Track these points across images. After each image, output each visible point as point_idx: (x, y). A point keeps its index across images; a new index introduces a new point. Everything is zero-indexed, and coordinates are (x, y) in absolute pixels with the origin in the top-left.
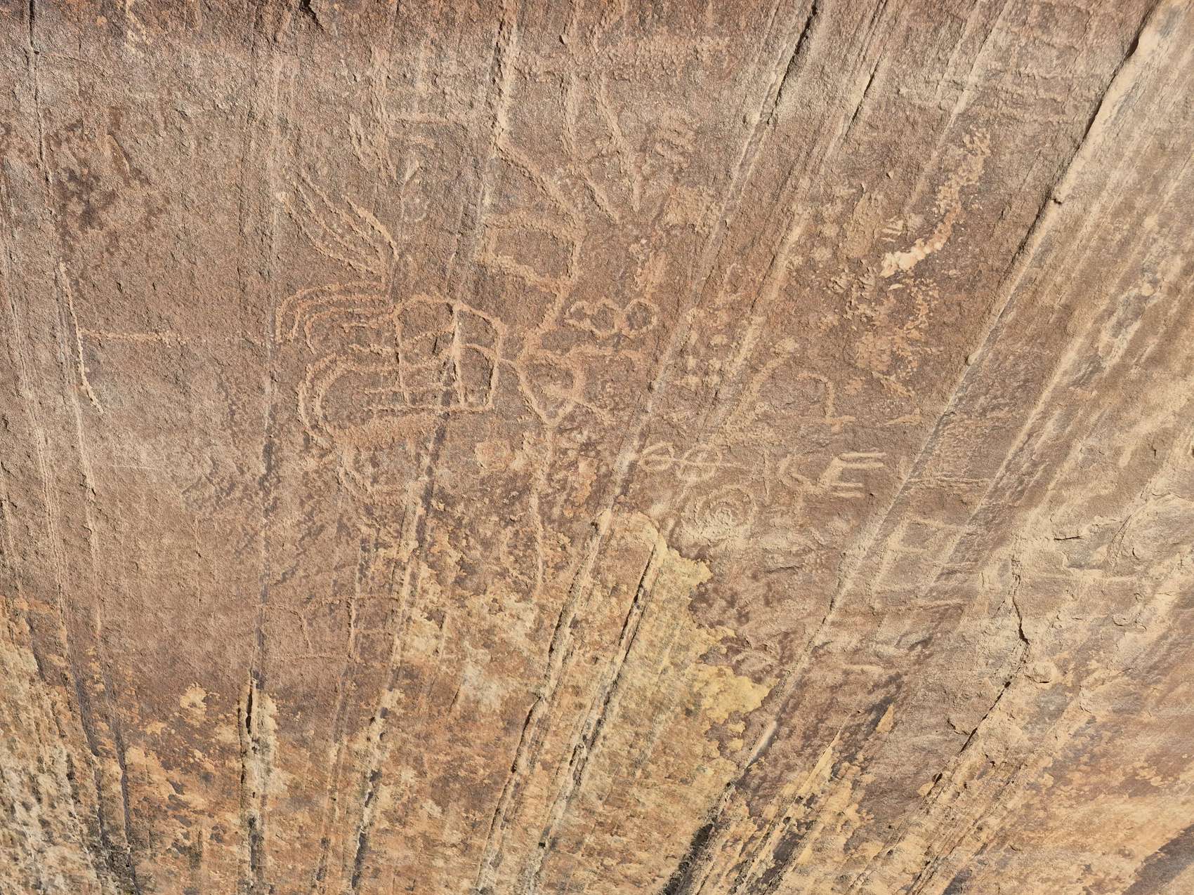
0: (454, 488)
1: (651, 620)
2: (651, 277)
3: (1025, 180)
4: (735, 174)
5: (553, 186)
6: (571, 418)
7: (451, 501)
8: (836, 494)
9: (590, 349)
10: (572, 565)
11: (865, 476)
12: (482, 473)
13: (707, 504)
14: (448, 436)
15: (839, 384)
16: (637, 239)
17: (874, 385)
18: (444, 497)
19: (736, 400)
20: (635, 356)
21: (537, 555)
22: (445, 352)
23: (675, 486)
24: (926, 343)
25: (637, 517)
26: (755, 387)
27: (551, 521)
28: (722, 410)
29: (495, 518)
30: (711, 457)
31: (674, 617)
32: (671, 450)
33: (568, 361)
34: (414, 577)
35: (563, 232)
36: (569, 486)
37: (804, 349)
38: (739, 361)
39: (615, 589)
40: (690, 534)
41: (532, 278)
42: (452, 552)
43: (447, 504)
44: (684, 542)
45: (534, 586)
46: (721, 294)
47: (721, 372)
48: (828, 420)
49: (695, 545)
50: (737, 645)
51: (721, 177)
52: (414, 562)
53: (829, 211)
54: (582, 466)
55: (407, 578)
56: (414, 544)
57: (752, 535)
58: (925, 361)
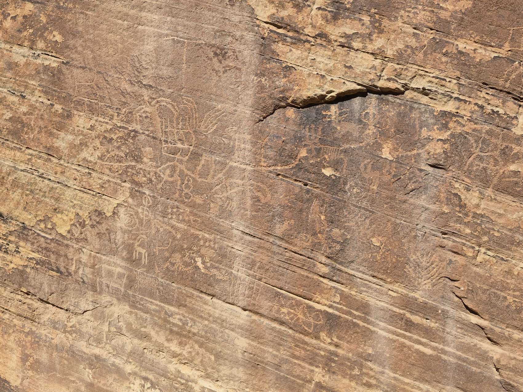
0: (138, 140)
1: (92, 198)
2: (197, 199)
3: (217, 290)
4: (221, 220)
5: (220, 175)
6: (160, 176)
7: (134, 138)
8: (134, 252)
9: (179, 183)
10: (111, 174)
11: (140, 259)
12: (142, 149)
13: (132, 215)
14: (154, 140)
15: (167, 250)
16: (207, 196)
17: (167, 259)
18: (135, 136)
19: (164, 223)
20: (177, 195)
21: (115, 163)
22: (179, 142)
23: (138, 205)
24: (178, 271)
25: (128, 194)
26: (167, 228)
27: (126, 168)
28: (161, 219)
29: (128, 151)
30: (147, 216)
31: (93, 205)
32: (149, 204)
33: (176, 177)
34: (107, 123)
35: (210, 177)
36: (138, 174)
37: (177, 240)
38: (175, 223)
39: (103, 187)
40: (122, 210)
41: (199, 168)
42: (116, 136)
43: (132, 137)
44: (119, 208)
45: (103, 161)
46: (193, 217)
47: (172, 218)
48: (157, 248)
49: (118, 212)
50: (83, 225)
51: (221, 217)
52: (112, 124)
53: (212, 243)
54: (145, 179)
55: (106, 121)
56: (119, 125)
57: (121, 228)
58: (173, 271)
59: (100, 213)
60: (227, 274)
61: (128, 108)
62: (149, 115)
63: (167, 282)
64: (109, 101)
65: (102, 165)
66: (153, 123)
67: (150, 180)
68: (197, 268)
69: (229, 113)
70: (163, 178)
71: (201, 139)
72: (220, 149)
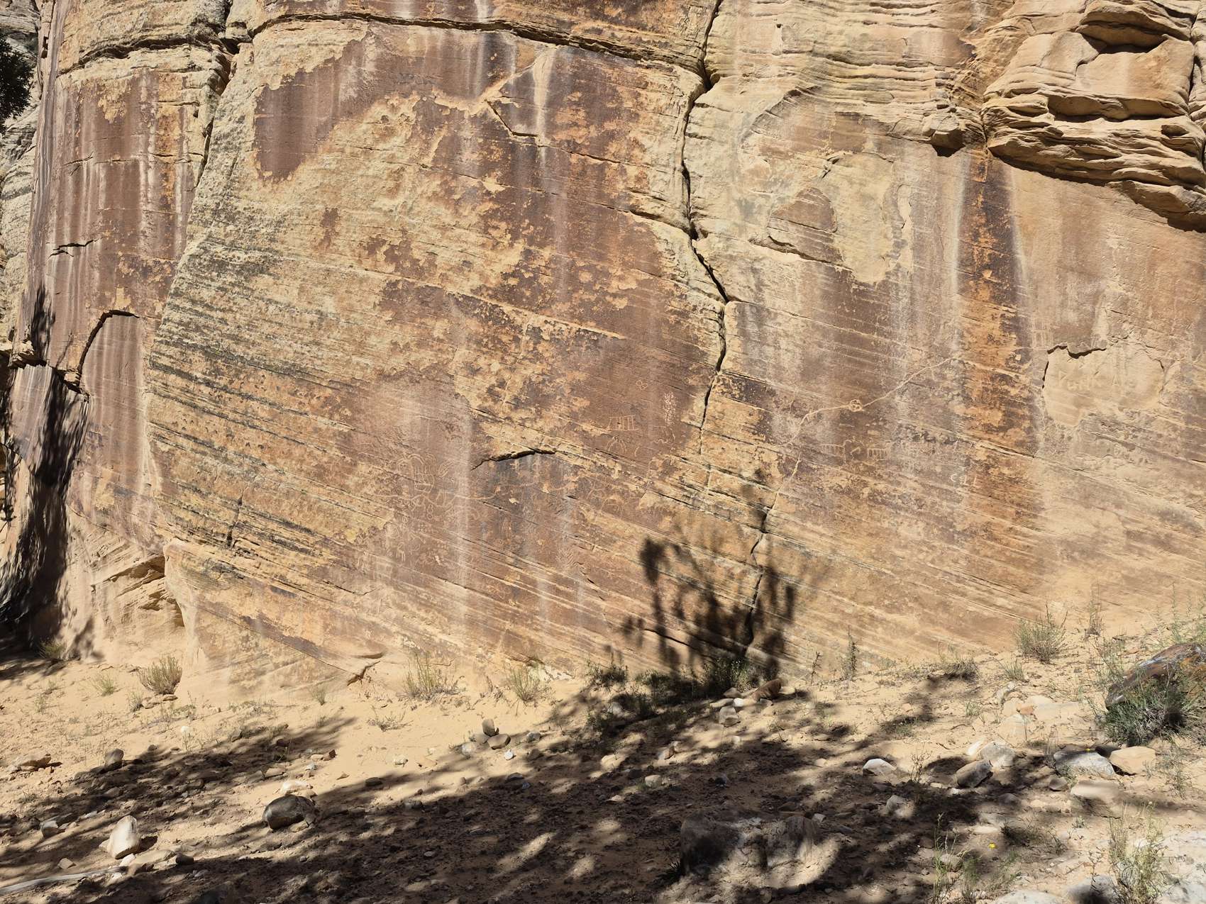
0: (399, 481)
1: (370, 518)
2: (436, 519)
4: (450, 531)
5: (450, 503)
8: (397, 553)
9: (425, 508)
10: (382, 502)
11: (401, 558)
12: (402, 486)
14: (410, 481)
15: (418, 551)
16: (442, 516)
19: (415, 534)
20: (424, 516)
21: (385, 495)
22: (425, 482)
23: (399, 523)
24: (424, 565)
25: (393, 516)
26: (418, 537)
27: (392, 499)
28: (414, 531)
29: (393, 488)
30: (405, 530)
31: (370, 523)
32: (406, 522)
33: (423, 504)
34: (380, 469)
36: (399, 503)
37: (424, 545)
38: (422, 534)
39: (377, 511)
41: (437, 498)
42: (386, 478)
43: (396, 479)
46: (433, 530)
48: (411, 550)
49: (387, 527)
52: (383, 470)
53: (445, 546)
54: (403, 506)
56: (387, 471)
57: (389, 538)
58: (421, 565)
59: (375, 529)
60: (454, 565)
67: (407, 506)
68: (436, 562)
69: (455, 464)
71: (438, 480)
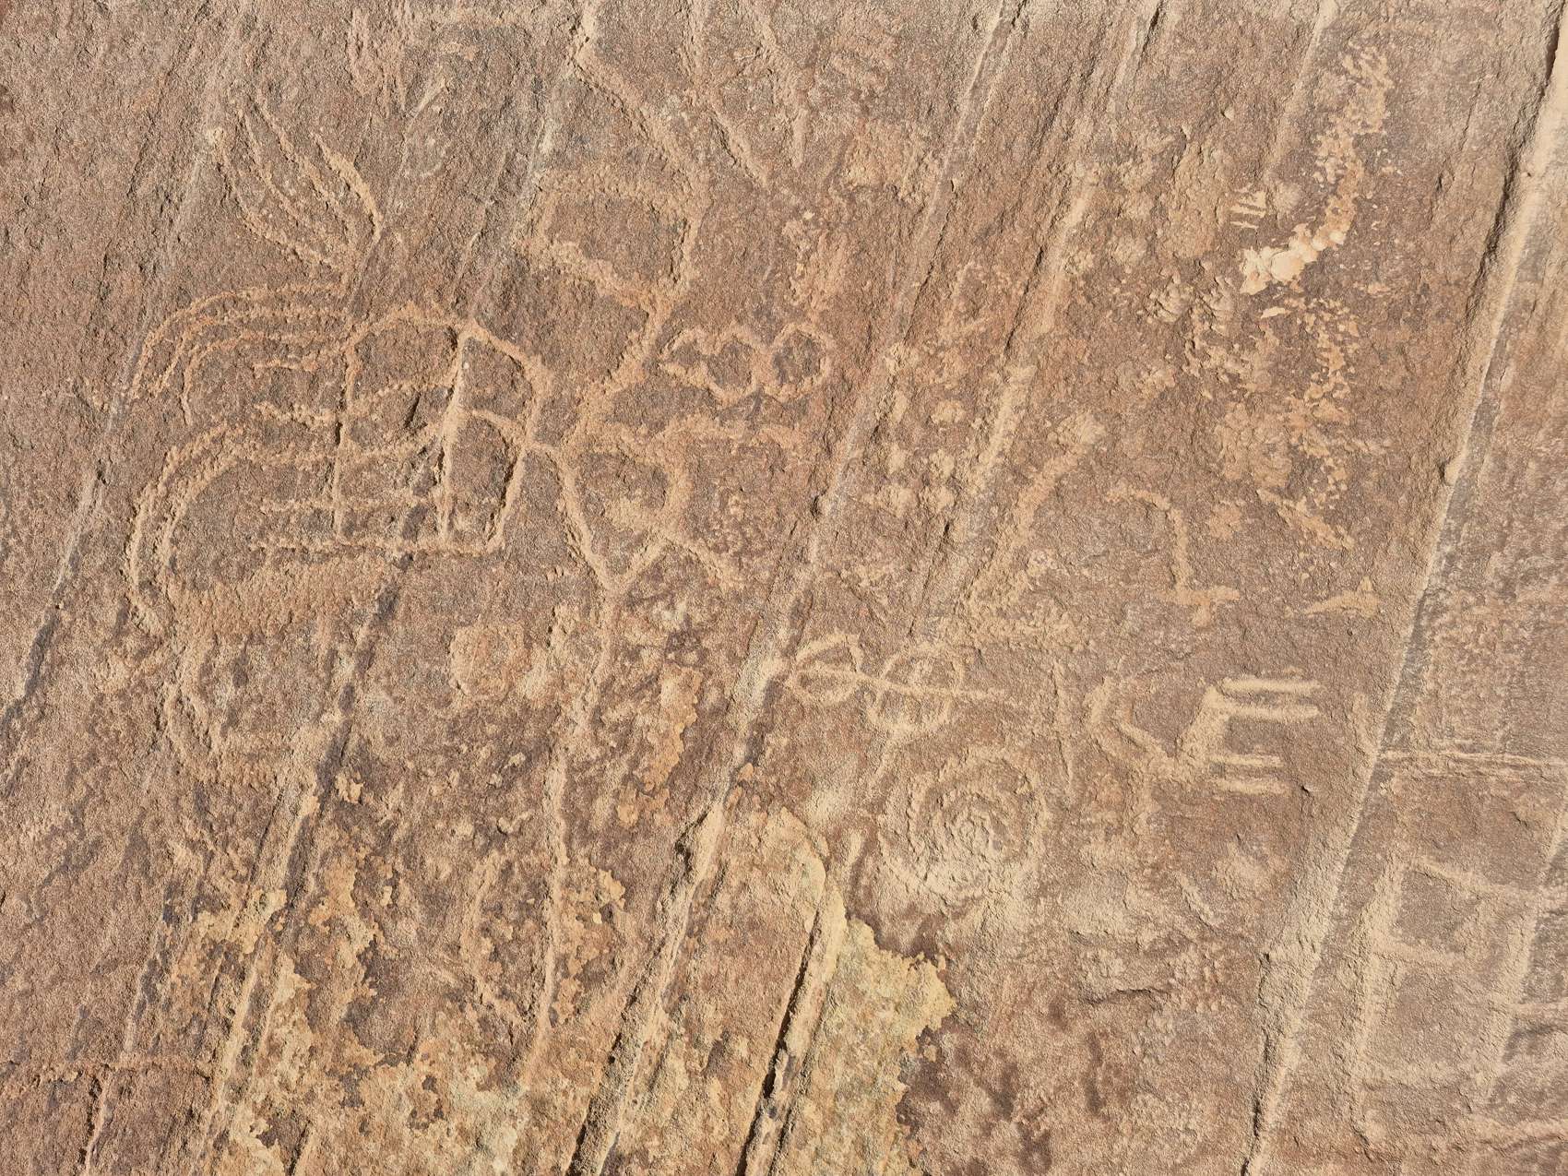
0: (390, 742)
2: (819, 283)
3: (1465, 131)
4: (965, 107)
5: (660, 127)
6: (656, 572)
7: (376, 775)
8: (1225, 784)
9: (703, 427)
10: (623, 973)
11: (1280, 737)
12: (458, 706)
13: (935, 796)
14: (400, 610)
15: (1195, 514)
16: (797, 212)
18: (373, 776)
19: (988, 544)
20: (788, 439)
21: (546, 940)
23: (863, 743)
24: (1355, 429)
25: (780, 826)
26: (1025, 516)
27: (588, 836)
28: (959, 565)
29: (465, 828)
30: (941, 674)
32: (857, 653)
33: (661, 450)
34: (259, 1001)
35: (671, 205)
36: (635, 738)
37: (1114, 438)
38: (990, 458)
39: (719, 1049)
40: (900, 880)
41: (607, 282)
42: (355, 923)
43: (369, 785)
44: (885, 907)
45: (528, 1040)
46: (948, 317)
47: (954, 483)
48: (1182, 596)
49: (912, 910)
51: (941, 109)
52: (267, 956)
54: (669, 687)
55: (243, 1007)
56: (277, 900)
57: (1043, 890)
58: (1359, 468)
59: (928, 1080)
60: (1347, 63)
61: (169, 818)
62: (228, 652)
63: (1441, 517)
64: (117, 979)
65: (555, 1054)
66: (283, 619)
67: (681, 640)
68: (1316, 277)
69: (256, 65)
70: (670, 547)
71: (416, 254)
72: (486, 127)
